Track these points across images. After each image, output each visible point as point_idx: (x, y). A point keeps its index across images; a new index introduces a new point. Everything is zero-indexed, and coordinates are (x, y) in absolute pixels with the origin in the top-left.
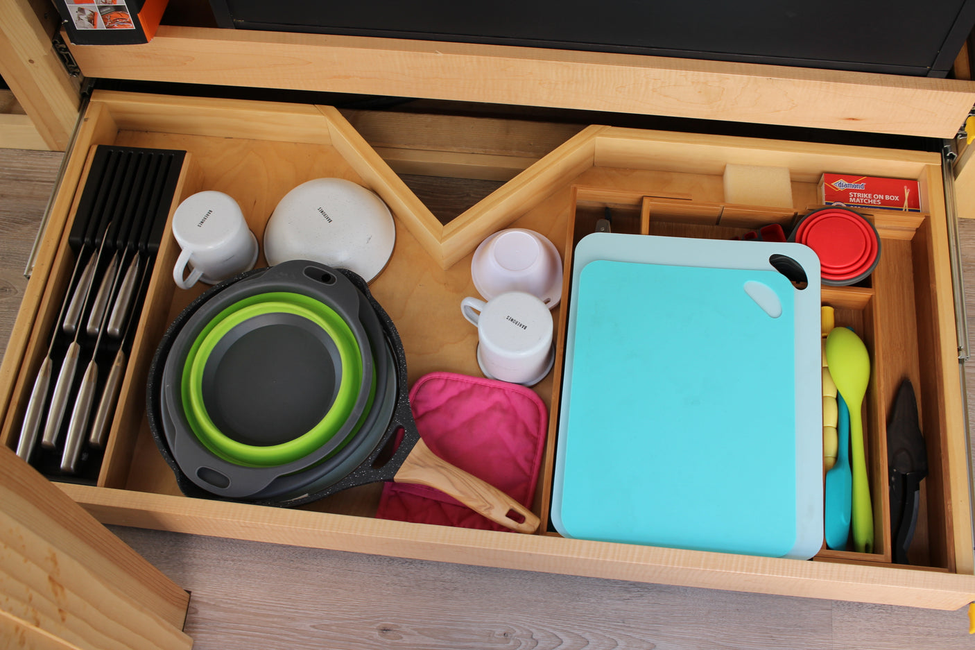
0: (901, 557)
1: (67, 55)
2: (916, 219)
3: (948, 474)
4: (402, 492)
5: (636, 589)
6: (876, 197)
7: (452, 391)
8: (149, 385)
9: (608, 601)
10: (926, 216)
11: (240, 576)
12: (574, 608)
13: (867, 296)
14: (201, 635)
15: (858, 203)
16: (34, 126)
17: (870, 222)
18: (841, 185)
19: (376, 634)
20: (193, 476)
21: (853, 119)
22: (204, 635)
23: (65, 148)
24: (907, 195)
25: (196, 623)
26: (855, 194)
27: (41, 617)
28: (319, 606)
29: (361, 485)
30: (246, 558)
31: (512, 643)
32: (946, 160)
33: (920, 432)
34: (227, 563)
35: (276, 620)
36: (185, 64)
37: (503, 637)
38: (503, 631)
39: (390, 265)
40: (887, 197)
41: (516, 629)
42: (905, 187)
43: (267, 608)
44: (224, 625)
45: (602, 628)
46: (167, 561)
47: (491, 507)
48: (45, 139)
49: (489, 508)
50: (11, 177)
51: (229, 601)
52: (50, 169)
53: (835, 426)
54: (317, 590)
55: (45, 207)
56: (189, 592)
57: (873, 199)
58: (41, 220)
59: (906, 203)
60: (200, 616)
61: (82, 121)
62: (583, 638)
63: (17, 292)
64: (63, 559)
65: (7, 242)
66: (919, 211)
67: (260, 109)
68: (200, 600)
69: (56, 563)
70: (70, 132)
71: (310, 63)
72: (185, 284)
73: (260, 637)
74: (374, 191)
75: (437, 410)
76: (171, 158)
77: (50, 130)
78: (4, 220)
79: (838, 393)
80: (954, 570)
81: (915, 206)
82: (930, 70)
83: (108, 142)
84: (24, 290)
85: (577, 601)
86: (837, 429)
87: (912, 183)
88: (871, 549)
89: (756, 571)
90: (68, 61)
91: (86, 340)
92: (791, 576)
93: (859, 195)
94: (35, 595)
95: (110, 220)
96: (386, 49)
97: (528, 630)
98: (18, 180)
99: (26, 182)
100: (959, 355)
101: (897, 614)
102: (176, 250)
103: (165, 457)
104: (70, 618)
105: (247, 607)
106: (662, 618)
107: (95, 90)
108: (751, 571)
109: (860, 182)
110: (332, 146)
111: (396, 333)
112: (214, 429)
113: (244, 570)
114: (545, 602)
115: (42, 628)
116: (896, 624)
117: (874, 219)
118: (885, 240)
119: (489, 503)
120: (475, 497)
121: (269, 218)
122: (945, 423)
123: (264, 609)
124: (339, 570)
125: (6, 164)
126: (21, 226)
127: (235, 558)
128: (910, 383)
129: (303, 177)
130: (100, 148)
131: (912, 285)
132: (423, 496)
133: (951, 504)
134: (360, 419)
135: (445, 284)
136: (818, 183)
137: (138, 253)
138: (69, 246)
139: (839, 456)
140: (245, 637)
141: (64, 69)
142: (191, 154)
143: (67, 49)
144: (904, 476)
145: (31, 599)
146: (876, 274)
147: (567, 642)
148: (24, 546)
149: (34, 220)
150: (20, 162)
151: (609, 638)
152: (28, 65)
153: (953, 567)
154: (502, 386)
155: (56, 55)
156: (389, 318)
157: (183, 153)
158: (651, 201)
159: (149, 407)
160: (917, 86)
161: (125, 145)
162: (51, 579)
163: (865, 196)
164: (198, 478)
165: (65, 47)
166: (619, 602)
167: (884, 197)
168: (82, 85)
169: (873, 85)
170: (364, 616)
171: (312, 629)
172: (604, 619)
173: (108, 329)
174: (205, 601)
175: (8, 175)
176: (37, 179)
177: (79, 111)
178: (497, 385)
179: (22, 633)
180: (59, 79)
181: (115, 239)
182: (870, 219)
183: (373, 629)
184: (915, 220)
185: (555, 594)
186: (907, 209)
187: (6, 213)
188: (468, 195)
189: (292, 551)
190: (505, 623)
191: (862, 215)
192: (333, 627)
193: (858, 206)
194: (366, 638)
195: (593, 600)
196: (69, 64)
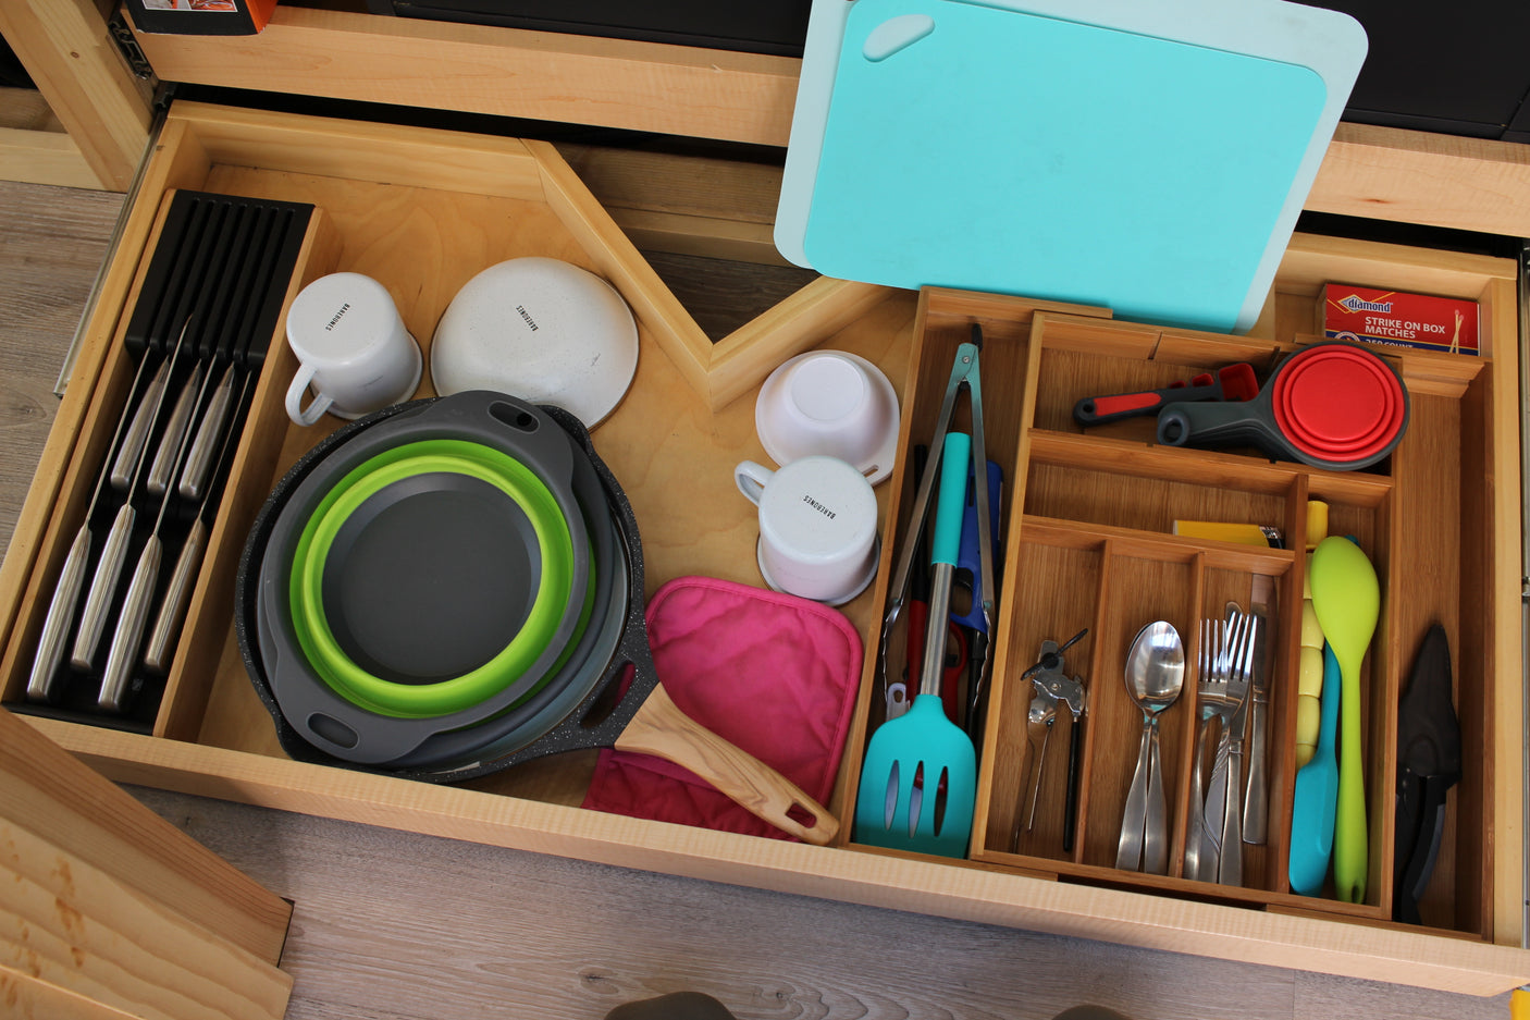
0: (1408, 913)
1: (132, 46)
2: (1471, 367)
3: (1492, 784)
4: (626, 765)
5: (987, 934)
6: (1408, 325)
7: (715, 607)
8: (241, 578)
9: (943, 951)
10: (1486, 363)
11: (371, 881)
12: (889, 959)
13: (1383, 489)
14: (307, 970)
15: (1379, 334)
16: (79, 152)
17: (1396, 370)
18: (1351, 303)
19: (578, 984)
20: (302, 728)
21: (1378, 201)
22: (312, 970)
23: (128, 187)
24: (1458, 324)
25: (300, 951)
26: (1375, 319)
27: (42, 962)
28: (492, 935)
29: (562, 752)
30: (382, 854)
31: (788, 1008)
32: (1525, 271)
33: (1453, 709)
34: (352, 859)
35: (423, 952)
36: (317, 68)
37: (775, 997)
38: (776, 989)
39: (628, 399)
40: (1427, 328)
41: (796, 988)
42: (1457, 312)
43: (412, 933)
44: (343, 956)
45: (929, 992)
46: (259, 851)
47: (763, 800)
48: (95, 169)
49: (761, 801)
50: (43, 231)
51: (352, 920)
52: (106, 220)
53: (1317, 694)
54: (489, 909)
55: (92, 280)
56: (292, 903)
57: (1403, 328)
58: (85, 301)
59: (1456, 338)
60: (307, 941)
61: (154, 148)
62: (901, 1007)
63: (44, 415)
64: (82, 872)
65: (32, 335)
66: (1475, 353)
67: (434, 142)
68: (308, 915)
69: (68, 878)
70: (137, 164)
71: (513, 74)
72: (303, 418)
73: (398, 977)
74: (610, 281)
75: (688, 637)
76: (290, 214)
77: (105, 160)
78: (29, 299)
79: (1325, 641)
80: (1489, 937)
81: (1470, 347)
82: (1506, 129)
83: (192, 187)
84: (55, 412)
85: (894, 948)
86: (1321, 699)
87: (1469, 305)
88: (1361, 898)
89: (1175, 923)
90: (133, 55)
91: (146, 502)
92: (1231, 933)
93: (1381, 321)
94: (34, 930)
95: (190, 310)
96: (632, 58)
97: (813, 990)
98: (54, 236)
99: (65, 239)
100: (1523, 590)
101: (1397, 995)
102: (291, 363)
103: (259, 694)
104: (90, 960)
105: (379, 929)
106: (1026, 982)
107: (175, 101)
108: (1167, 922)
109: (1383, 301)
110: (547, 203)
111: (630, 513)
112: (337, 653)
113: (377, 871)
114: (845, 946)
115: (44, 979)
116: (1395, 1011)
117: (1401, 365)
118: (1418, 396)
119: (760, 793)
120: (739, 783)
121: (442, 316)
122: (1492, 699)
123: (407, 935)
124: (524, 879)
125: (36, 210)
126: (54, 309)
127: (364, 852)
128: (1443, 630)
129: (497, 253)
130: (180, 195)
131: (1458, 471)
132: (660, 772)
133: (1493, 832)
134: (565, 648)
135: (713, 435)
136: (1317, 297)
137: (232, 366)
138: (125, 349)
139: (1320, 745)
140: (376, 977)
141: (127, 66)
142: (321, 211)
143: (131, 37)
144: (1423, 780)
145: (26, 936)
146: (1400, 452)
147: (875, 1010)
148: (16, 856)
149: (76, 301)
150: (57, 208)
151: (941, 1009)
152: (70, 60)
153: (1489, 933)
154: (793, 602)
155: (115, 45)
156: (620, 489)
157: (307, 210)
158: (1047, 318)
159: (238, 613)
160: (1481, 155)
161: (219, 190)
162: (59, 903)
163: (1391, 323)
164: (310, 731)
165: (128, 33)
166: (961, 953)
167: (1422, 327)
168: (155, 91)
169: (1413, 149)
170: (560, 954)
171: (479, 970)
172: (934, 978)
173: (181, 486)
174: (315, 917)
175: (38, 227)
176: (83, 235)
177: (150, 132)
178: (786, 601)
179: (12, 987)
180: (119, 83)
181: (197, 342)
182: (1397, 364)
183: (571, 975)
184: (1469, 368)
185: (859, 935)
186: (1457, 347)
187: (33, 288)
188: (759, 290)
189: (453, 846)
190: (779, 977)
191: (1380, 356)
192: (513, 970)
193: (1378, 339)
194: (562, 989)
195: (918, 948)
196: (134, 59)
